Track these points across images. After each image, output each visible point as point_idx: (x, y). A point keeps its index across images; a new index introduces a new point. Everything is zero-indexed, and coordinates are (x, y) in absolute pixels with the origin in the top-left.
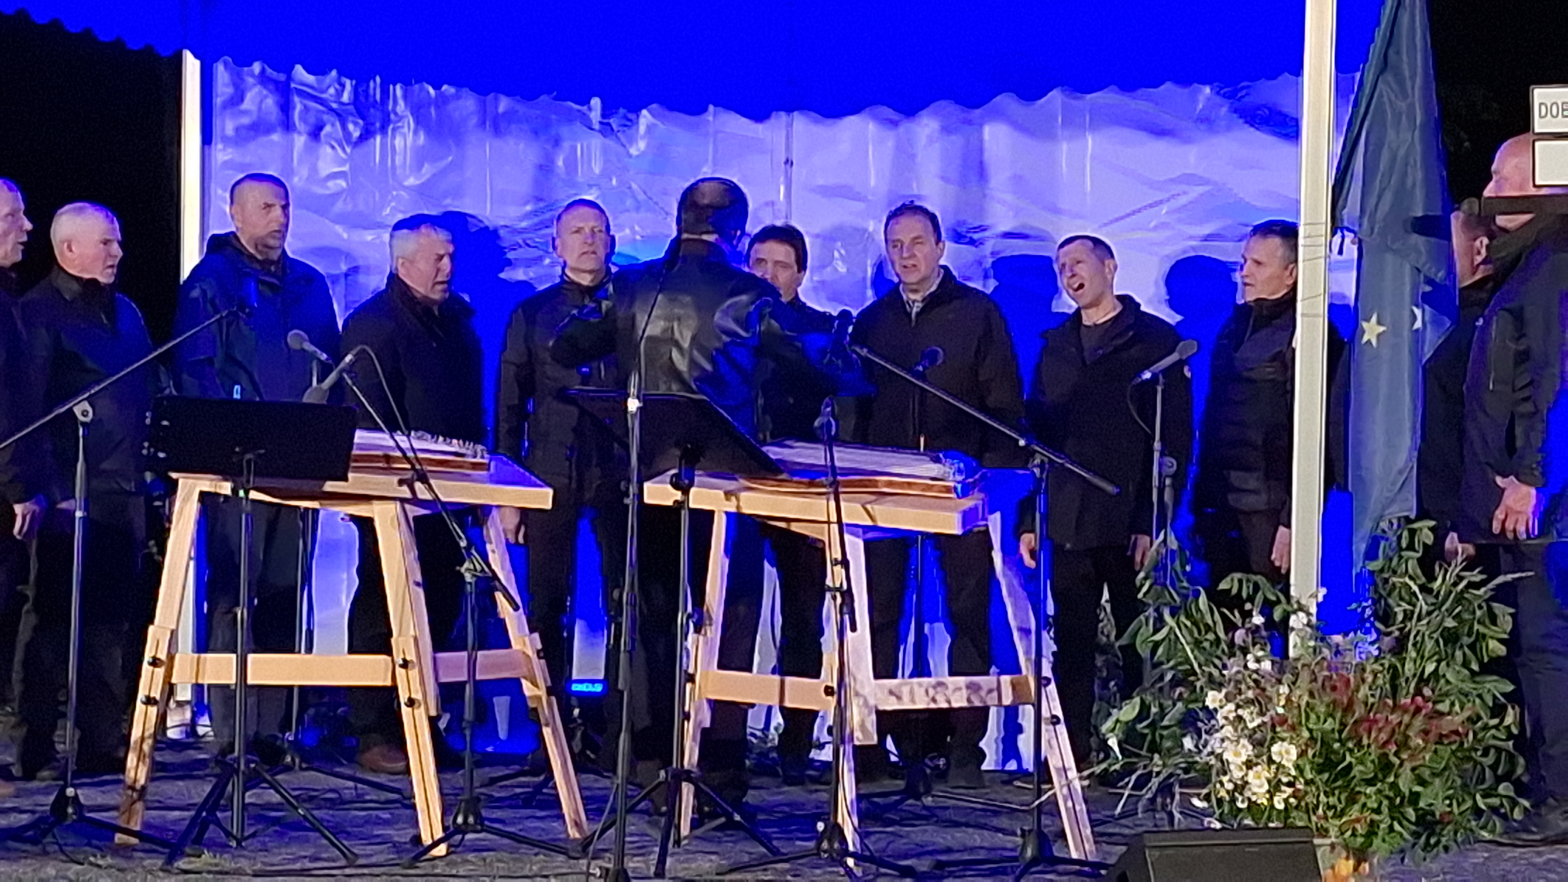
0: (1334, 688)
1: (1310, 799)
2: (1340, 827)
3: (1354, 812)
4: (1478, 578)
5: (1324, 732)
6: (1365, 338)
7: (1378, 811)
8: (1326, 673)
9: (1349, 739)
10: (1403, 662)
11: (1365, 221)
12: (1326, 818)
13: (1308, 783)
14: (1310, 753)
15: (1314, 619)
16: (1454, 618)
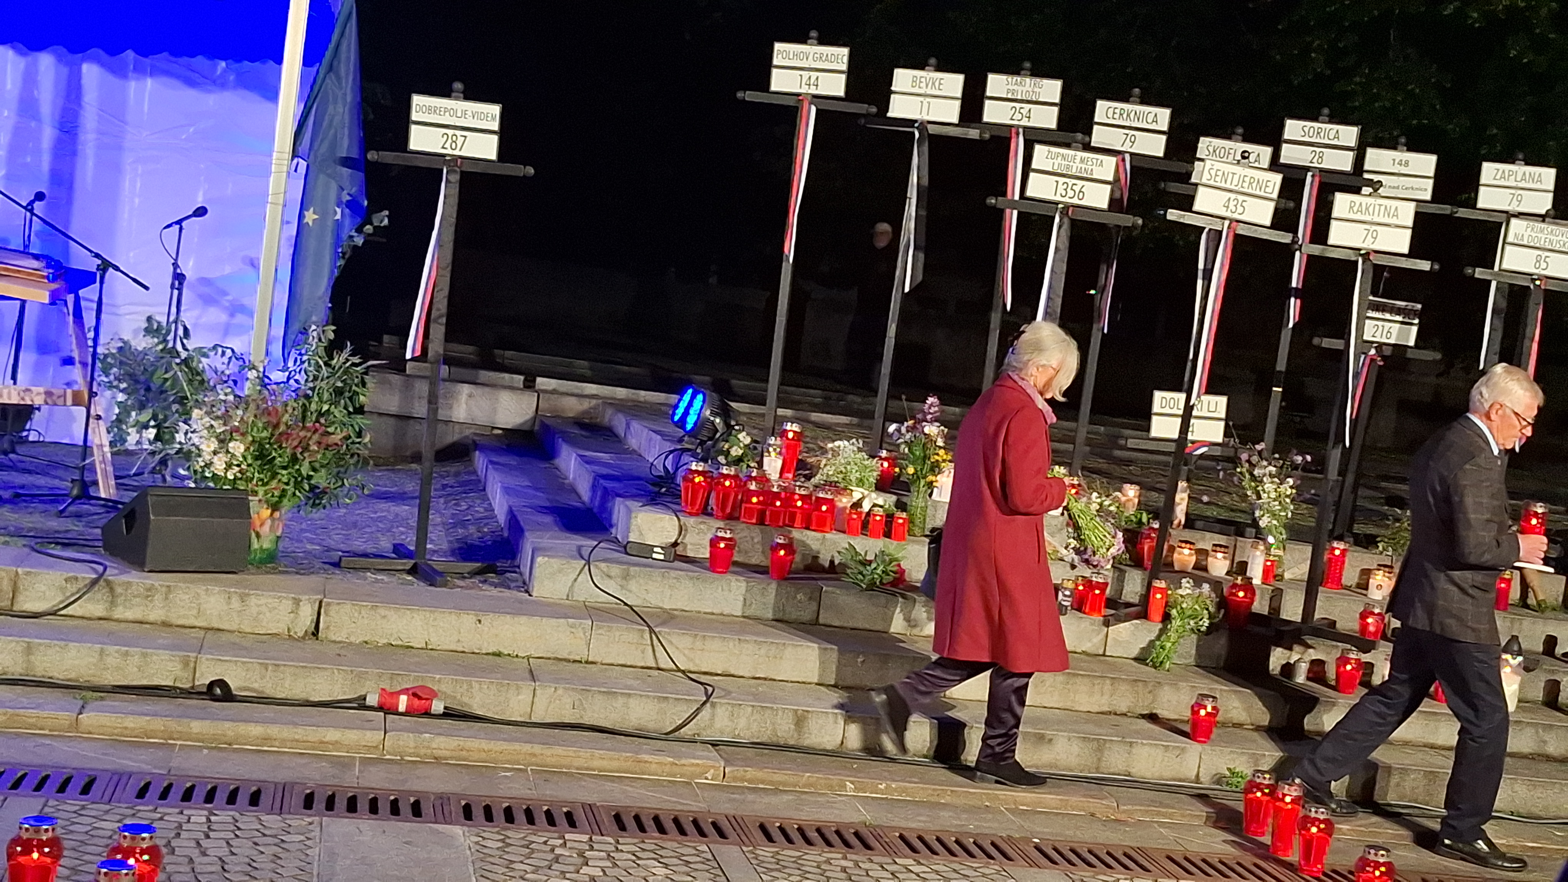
0: (269, 414)
1: (248, 474)
2: (265, 491)
3: (274, 484)
4: (358, 361)
5: (262, 439)
6: (305, 221)
7: (287, 484)
8: (265, 405)
9: (274, 444)
10: (310, 403)
11: (312, 156)
12: (257, 485)
13: (249, 465)
14: (252, 449)
15: (261, 375)
16: (342, 382)
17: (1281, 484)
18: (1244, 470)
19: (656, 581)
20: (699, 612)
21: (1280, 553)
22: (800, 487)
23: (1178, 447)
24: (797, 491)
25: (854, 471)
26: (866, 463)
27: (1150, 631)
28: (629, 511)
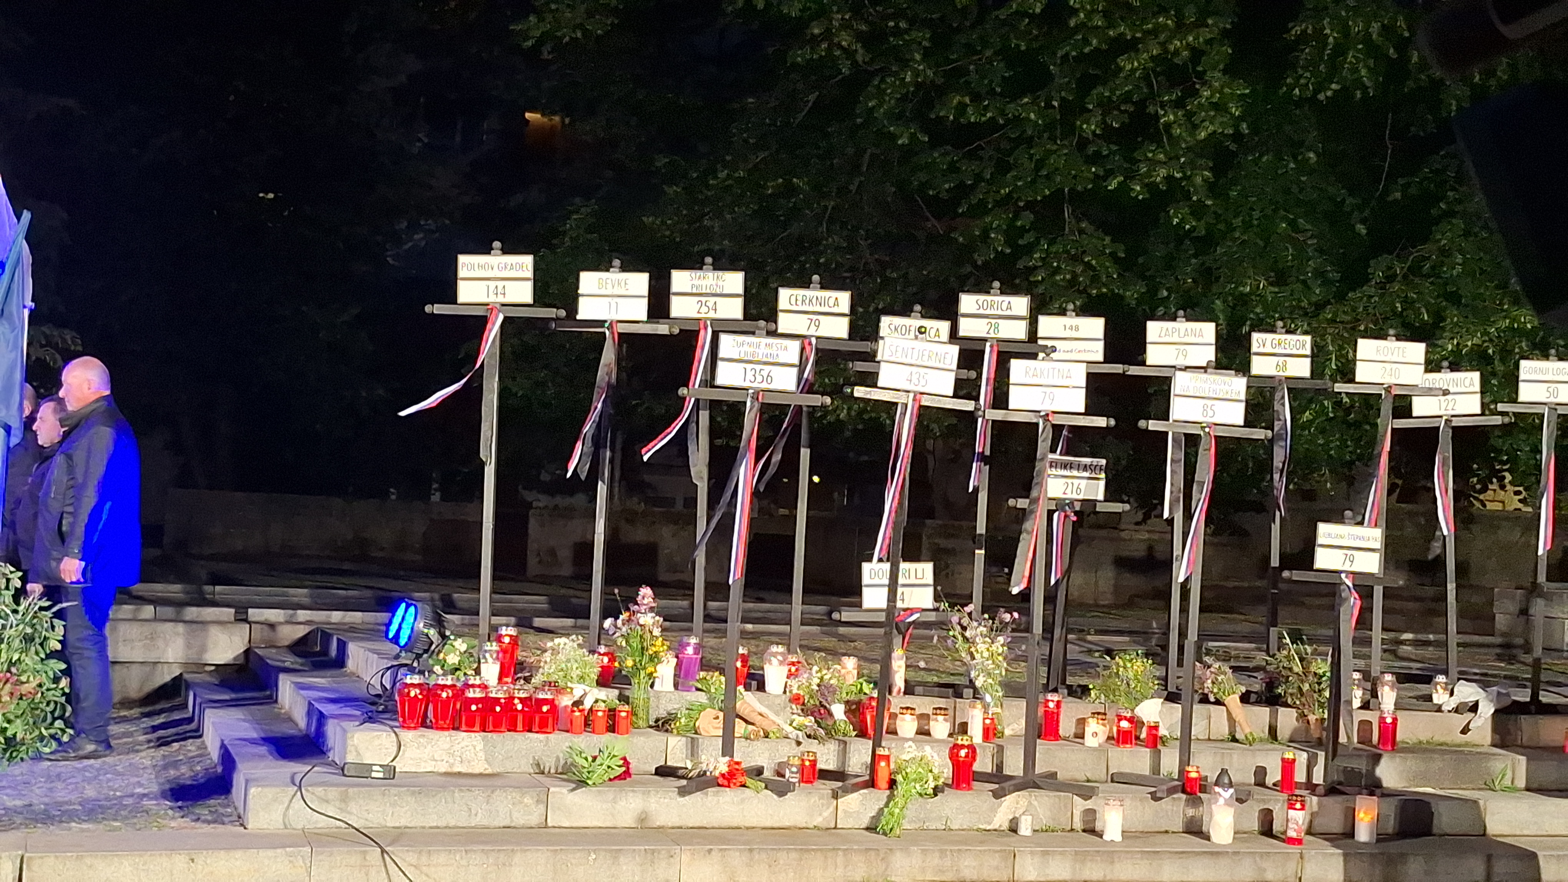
4: (47, 605)
16: (31, 627)
17: (993, 643)
18: (957, 633)
19: (376, 801)
20: (424, 827)
21: (999, 710)
22: (519, 690)
23: (887, 616)
24: (516, 695)
25: (574, 668)
26: (586, 658)
27: (878, 800)
28: (345, 731)
